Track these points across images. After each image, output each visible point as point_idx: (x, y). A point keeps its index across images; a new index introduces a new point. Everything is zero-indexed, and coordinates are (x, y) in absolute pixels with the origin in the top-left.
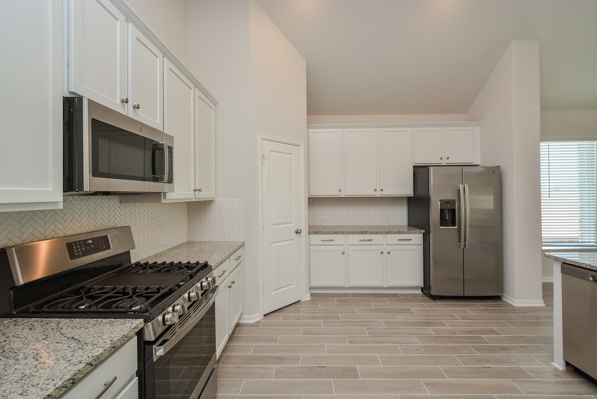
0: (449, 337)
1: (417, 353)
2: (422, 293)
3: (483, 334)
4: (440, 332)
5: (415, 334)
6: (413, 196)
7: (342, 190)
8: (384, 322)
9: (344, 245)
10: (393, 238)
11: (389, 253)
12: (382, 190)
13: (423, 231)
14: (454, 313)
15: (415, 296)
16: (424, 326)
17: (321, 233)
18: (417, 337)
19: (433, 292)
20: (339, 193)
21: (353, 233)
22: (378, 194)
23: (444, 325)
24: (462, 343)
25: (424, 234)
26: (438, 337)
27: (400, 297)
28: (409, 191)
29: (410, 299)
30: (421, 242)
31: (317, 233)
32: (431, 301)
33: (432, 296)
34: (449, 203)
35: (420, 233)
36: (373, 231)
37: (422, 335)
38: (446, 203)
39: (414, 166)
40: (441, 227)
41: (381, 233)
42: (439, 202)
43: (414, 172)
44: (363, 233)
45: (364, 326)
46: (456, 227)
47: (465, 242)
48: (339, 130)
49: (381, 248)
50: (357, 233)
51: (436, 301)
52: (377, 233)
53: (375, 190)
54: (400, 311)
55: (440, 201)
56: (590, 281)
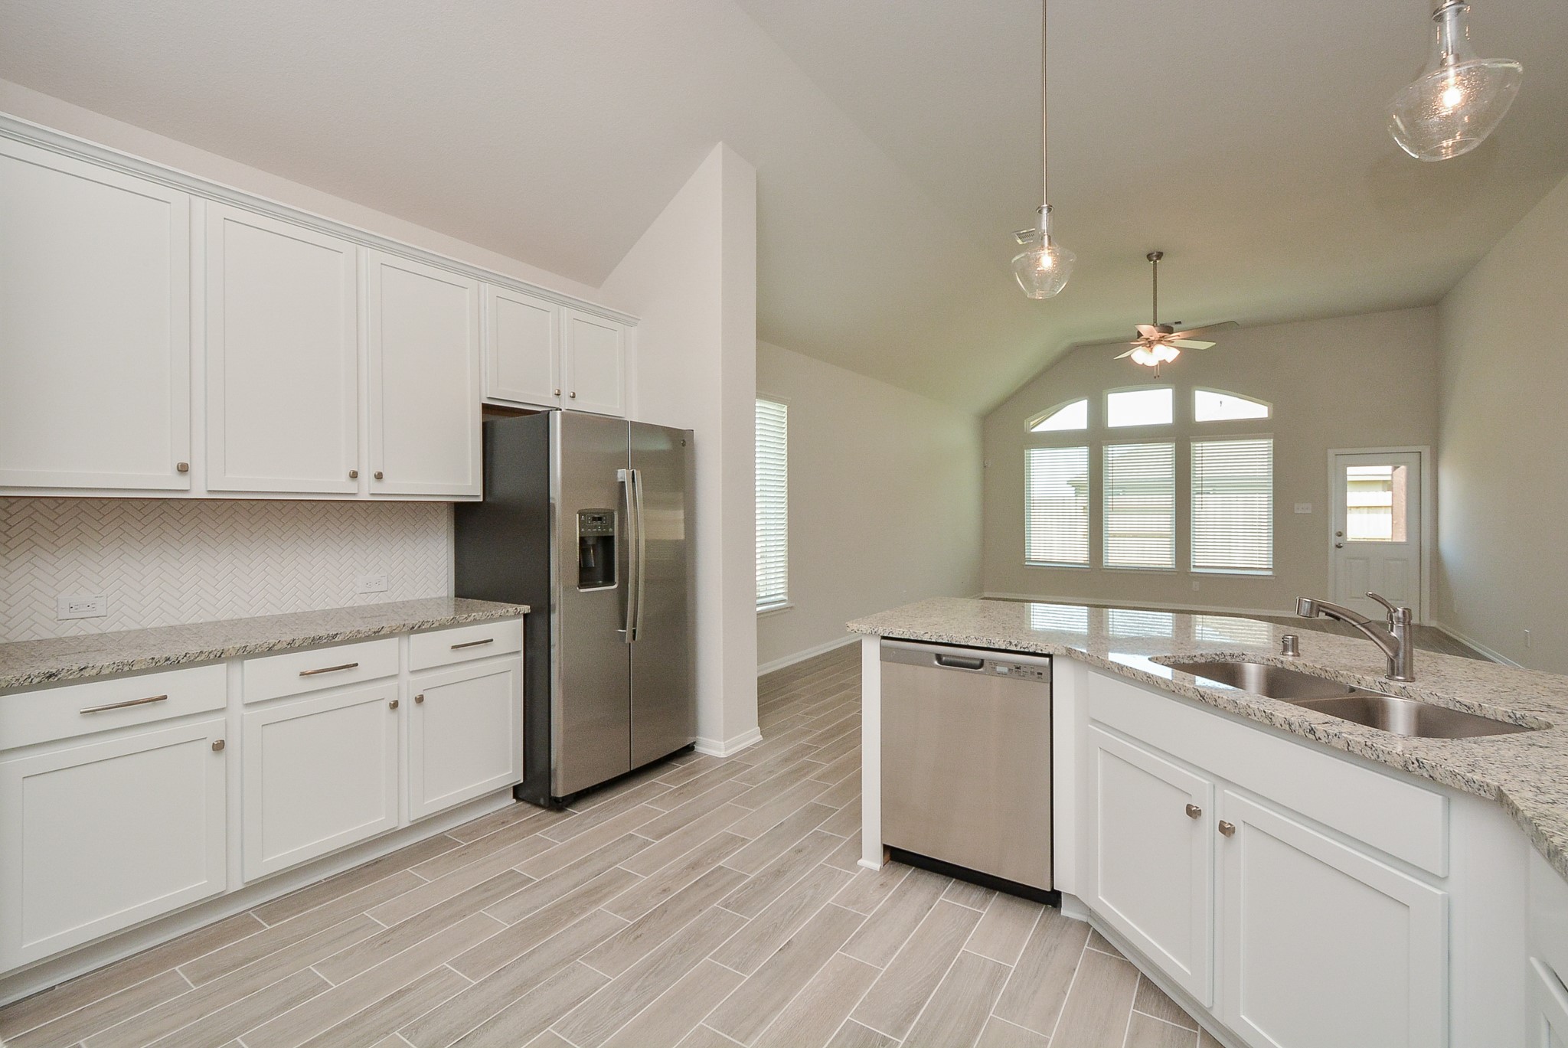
0: (664, 910)
1: (626, 1019)
2: (515, 801)
3: (719, 858)
4: (636, 906)
5: (577, 953)
6: (482, 500)
7: (197, 469)
8: (456, 964)
9: (222, 710)
10: (434, 646)
11: (420, 700)
12: (379, 476)
13: (526, 609)
14: (628, 830)
15: (500, 819)
16: (583, 910)
17: (82, 676)
18: (587, 959)
19: (560, 790)
20: (179, 483)
21: (270, 651)
22: (366, 490)
23: (625, 877)
24: (700, 911)
25: (525, 616)
26: (639, 925)
27: (459, 844)
28: (469, 486)
29: (493, 837)
30: (520, 646)
31: (51, 679)
32: (553, 816)
33: (556, 800)
34: (600, 519)
35: (516, 615)
36: (358, 632)
37: (598, 941)
38: (594, 519)
39: (486, 408)
40: (582, 590)
41: (391, 635)
42: (578, 515)
43: (484, 425)
44: (315, 643)
45: (393, 1029)
46: (615, 586)
47: (635, 625)
48: (179, 198)
49: (388, 691)
50: (292, 647)
51: (566, 813)
52: (376, 635)
53: (354, 475)
54: (488, 892)
55: (581, 513)
56: (937, 667)
